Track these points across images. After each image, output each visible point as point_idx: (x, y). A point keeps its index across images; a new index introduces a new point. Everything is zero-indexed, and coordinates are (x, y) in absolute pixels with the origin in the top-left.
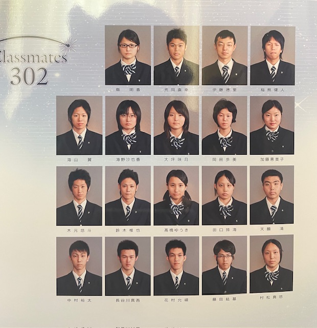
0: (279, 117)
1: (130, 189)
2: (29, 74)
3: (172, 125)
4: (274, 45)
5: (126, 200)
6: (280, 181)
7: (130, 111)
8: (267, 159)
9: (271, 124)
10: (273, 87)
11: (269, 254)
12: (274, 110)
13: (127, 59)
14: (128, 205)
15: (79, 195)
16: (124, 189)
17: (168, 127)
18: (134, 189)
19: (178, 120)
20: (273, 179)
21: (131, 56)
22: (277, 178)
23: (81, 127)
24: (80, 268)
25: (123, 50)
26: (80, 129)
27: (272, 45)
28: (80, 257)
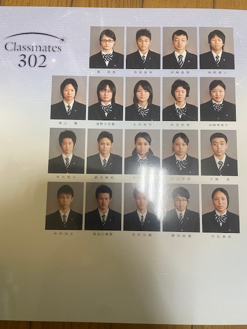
0: (223, 93)
1: (106, 146)
2: (33, 59)
3: (139, 99)
4: (217, 40)
5: (103, 154)
6: (225, 142)
7: (108, 88)
8: (214, 125)
9: (217, 98)
10: (217, 71)
11: (218, 201)
12: (219, 88)
13: (106, 50)
14: (105, 158)
15: (66, 150)
16: (102, 146)
17: (136, 100)
18: (109, 146)
19: (144, 95)
20: (219, 140)
21: (109, 48)
22: (223, 139)
23: (70, 99)
24: (65, 207)
25: (104, 44)
26: (69, 100)
27: (216, 41)
28: (66, 198)
